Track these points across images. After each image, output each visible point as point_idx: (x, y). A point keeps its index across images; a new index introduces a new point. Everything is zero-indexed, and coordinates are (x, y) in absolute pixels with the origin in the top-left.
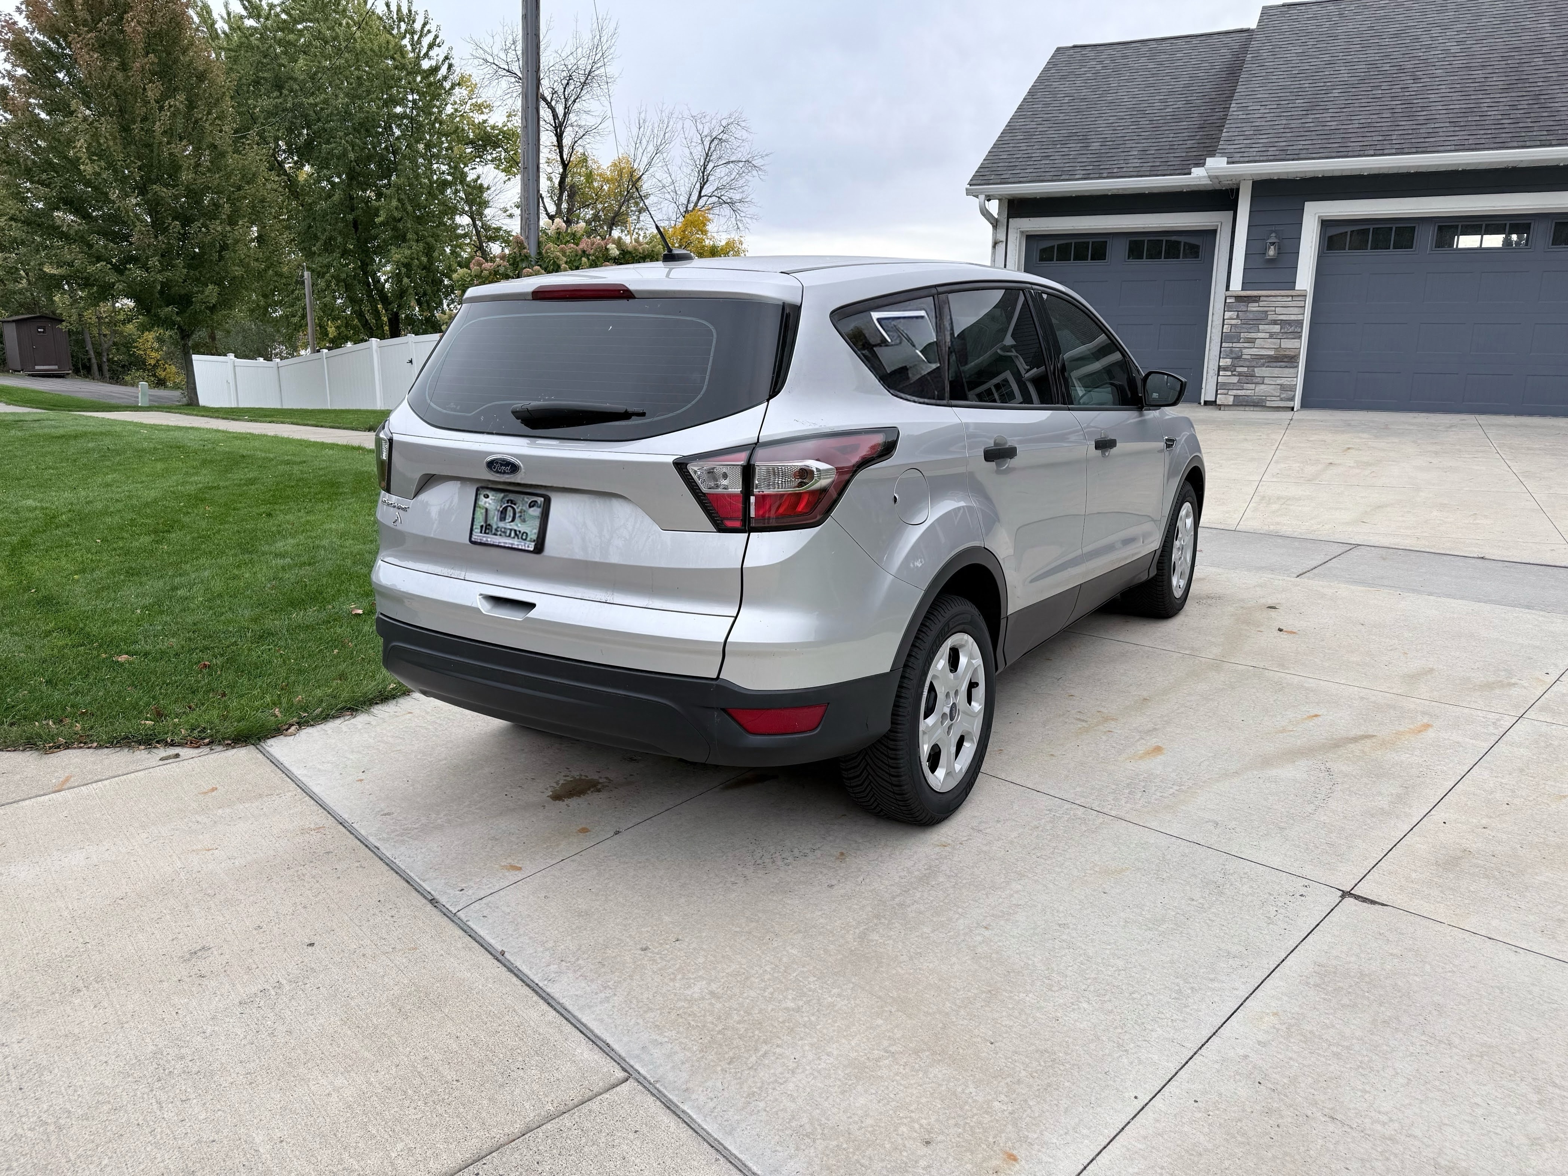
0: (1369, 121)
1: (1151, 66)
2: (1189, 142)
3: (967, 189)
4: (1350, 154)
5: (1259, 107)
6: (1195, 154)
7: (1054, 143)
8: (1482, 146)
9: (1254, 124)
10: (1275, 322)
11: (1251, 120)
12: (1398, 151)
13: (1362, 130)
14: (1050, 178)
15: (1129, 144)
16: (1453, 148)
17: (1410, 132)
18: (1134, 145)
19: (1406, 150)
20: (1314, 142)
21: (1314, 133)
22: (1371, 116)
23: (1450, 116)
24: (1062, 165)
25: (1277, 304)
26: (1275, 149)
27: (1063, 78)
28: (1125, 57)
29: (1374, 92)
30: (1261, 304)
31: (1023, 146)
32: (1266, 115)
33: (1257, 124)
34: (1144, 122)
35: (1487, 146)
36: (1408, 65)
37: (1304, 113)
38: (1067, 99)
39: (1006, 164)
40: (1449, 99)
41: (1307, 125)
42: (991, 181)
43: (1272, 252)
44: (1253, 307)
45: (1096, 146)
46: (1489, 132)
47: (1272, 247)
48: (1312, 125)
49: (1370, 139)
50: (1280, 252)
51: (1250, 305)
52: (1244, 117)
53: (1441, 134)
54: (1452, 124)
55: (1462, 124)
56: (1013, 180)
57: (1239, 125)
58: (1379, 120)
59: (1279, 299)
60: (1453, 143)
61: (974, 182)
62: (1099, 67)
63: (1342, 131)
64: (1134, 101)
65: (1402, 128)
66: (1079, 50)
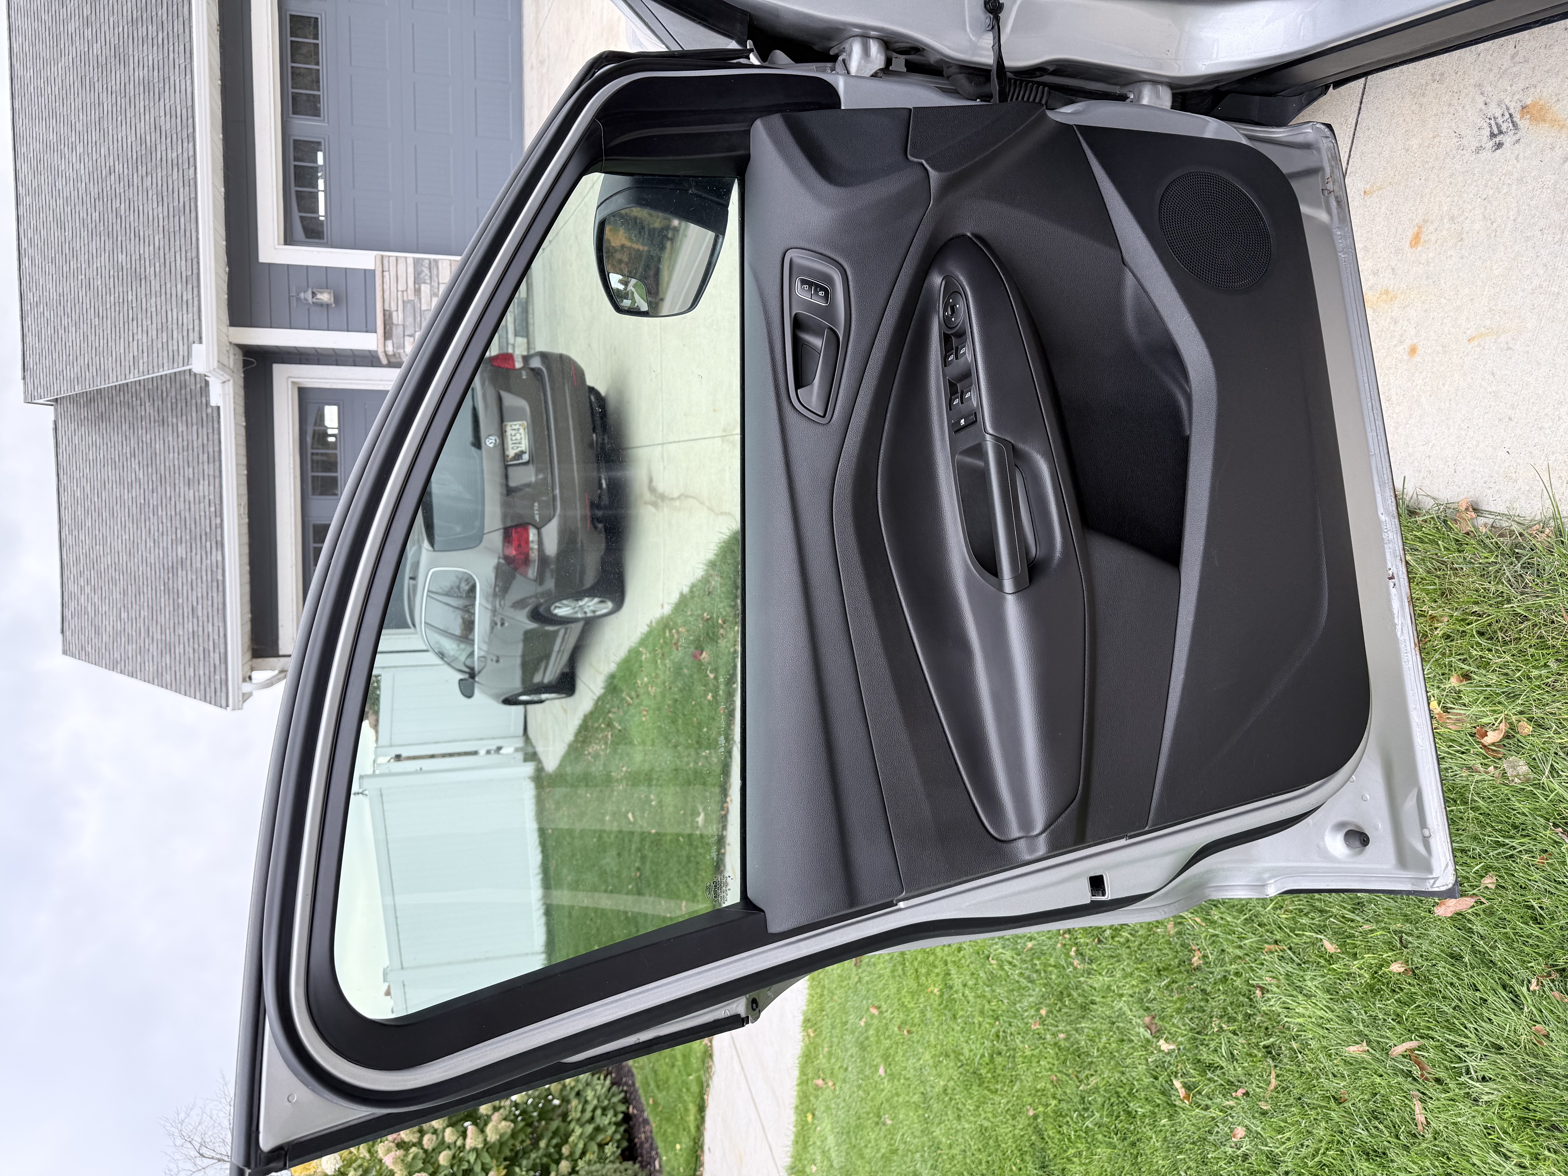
0: (155, 196)
1: (89, 523)
2: (180, 430)
3: (234, 709)
4: (193, 196)
5: (135, 342)
6: (194, 415)
7: (176, 607)
8: (187, 45)
9: (155, 337)
10: (417, 291)
11: (150, 343)
12: (191, 139)
13: (165, 199)
14: (221, 594)
15: (181, 506)
16: (189, 76)
17: (169, 140)
18: (182, 499)
19: (191, 130)
20: (178, 249)
21: (167, 256)
22: (150, 197)
23: (152, 104)
24: (204, 586)
25: (394, 289)
26: (185, 293)
27: (97, 632)
28: (78, 560)
29: (123, 212)
30: (393, 308)
31: (179, 650)
32: (145, 328)
33: (155, 333)
34: (154, 501)
35: (188, 39)
36: (94, 191)
37: (143, 282)
38: (124, 615)
39: (202, 663)
40: (133, 119)
41: (158, 270)
42: (223, 677)
43: (325, 297)
44: (398, 318)
45: (181, 551)
46: (171, 49)
47: (319, 296)
48: (157, 265)
49: (176, 183)
50: (326, 287)
51: (395, 321)
52: (145, 355)
53: (172, 101)
54: (162, 96)
55: (161, 85)
56: (222, 646)
57: (155, 355)
58: (154, 185)
59: (386, 287)
60: (183, 82)
61: (224, 703)
62: (88, 590)
63: (166, 222)
64: (129, 524)
65: (164, 153)
66: (66, 624)
